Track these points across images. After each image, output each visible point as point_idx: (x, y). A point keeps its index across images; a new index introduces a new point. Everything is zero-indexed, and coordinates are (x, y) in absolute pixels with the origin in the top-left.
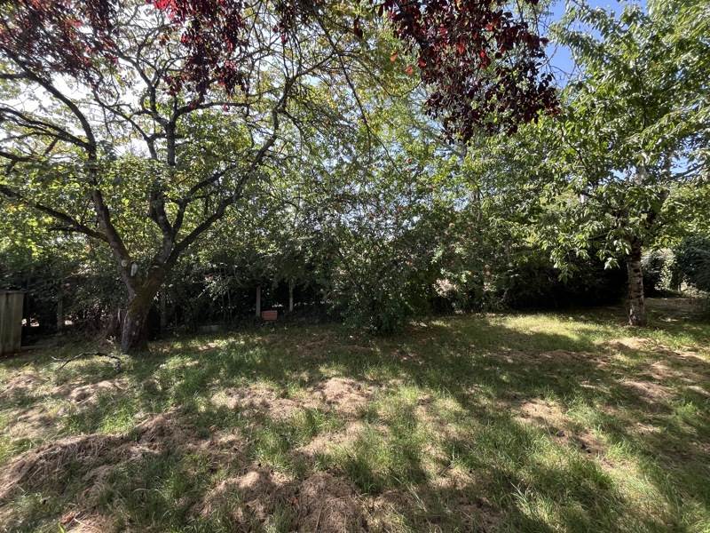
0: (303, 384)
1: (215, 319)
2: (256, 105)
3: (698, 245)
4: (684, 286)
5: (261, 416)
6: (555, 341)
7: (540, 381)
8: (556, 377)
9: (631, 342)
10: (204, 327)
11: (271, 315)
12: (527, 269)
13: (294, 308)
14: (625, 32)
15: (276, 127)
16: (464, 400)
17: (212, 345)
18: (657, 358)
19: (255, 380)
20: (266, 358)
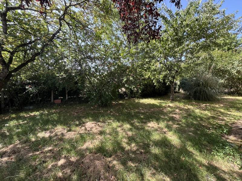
0: (77, 125)
1: (31, 104)
2: (49, 14)
3: (185, 80)
4: (181, 90)
5: (61, 139)
6: (153, 106)
7: (152, 117)
8: (155, 115)
9: (171, 105)
10: (26, 107)
11: (58, 101)
12: (146, 85)
13: (68, 98)
14: (175, 18)
15: (61, 25)
16: (132, 124)
17: (32, 114)
18: (177, 108)
19: (56, 126)
20: (59, 118)
